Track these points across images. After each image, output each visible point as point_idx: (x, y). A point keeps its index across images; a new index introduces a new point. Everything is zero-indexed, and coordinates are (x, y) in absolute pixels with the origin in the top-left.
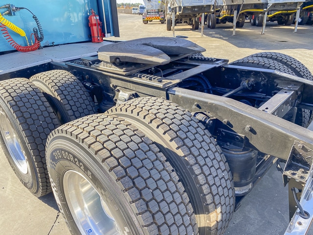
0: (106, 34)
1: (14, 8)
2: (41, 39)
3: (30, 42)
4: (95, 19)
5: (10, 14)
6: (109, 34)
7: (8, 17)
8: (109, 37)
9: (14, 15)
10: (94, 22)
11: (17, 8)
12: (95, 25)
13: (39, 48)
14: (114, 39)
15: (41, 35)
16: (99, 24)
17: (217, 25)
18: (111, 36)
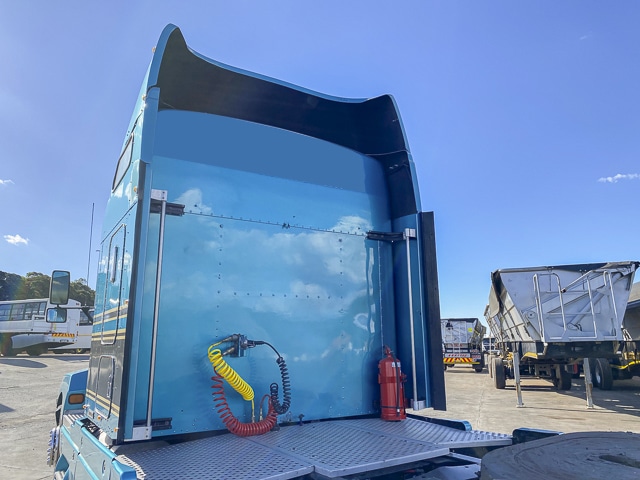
0: (416, 403)
1: (246, 342)
2: (284, 408)
3: (257, 414)
4: (393, 367)
5: (234, 354)
6: (421, 403)
7: (229, 358)
8: (420, 409)
9: (242, 355)
10: (389, 374)
11: (251, 343)
12: (392, 380)
13: (274, 427)
14: (430, 412)
15: (287, 399)
16: (401, 379)
17: (617, 382)
18: (425, 406)
